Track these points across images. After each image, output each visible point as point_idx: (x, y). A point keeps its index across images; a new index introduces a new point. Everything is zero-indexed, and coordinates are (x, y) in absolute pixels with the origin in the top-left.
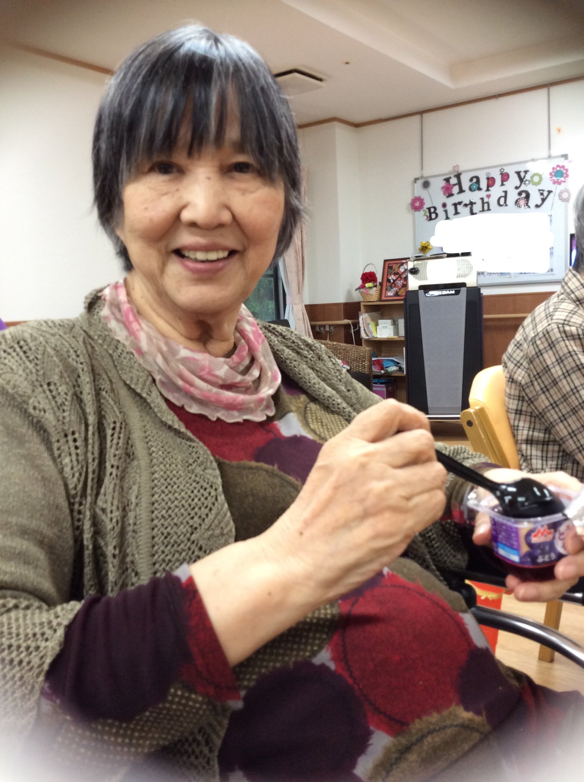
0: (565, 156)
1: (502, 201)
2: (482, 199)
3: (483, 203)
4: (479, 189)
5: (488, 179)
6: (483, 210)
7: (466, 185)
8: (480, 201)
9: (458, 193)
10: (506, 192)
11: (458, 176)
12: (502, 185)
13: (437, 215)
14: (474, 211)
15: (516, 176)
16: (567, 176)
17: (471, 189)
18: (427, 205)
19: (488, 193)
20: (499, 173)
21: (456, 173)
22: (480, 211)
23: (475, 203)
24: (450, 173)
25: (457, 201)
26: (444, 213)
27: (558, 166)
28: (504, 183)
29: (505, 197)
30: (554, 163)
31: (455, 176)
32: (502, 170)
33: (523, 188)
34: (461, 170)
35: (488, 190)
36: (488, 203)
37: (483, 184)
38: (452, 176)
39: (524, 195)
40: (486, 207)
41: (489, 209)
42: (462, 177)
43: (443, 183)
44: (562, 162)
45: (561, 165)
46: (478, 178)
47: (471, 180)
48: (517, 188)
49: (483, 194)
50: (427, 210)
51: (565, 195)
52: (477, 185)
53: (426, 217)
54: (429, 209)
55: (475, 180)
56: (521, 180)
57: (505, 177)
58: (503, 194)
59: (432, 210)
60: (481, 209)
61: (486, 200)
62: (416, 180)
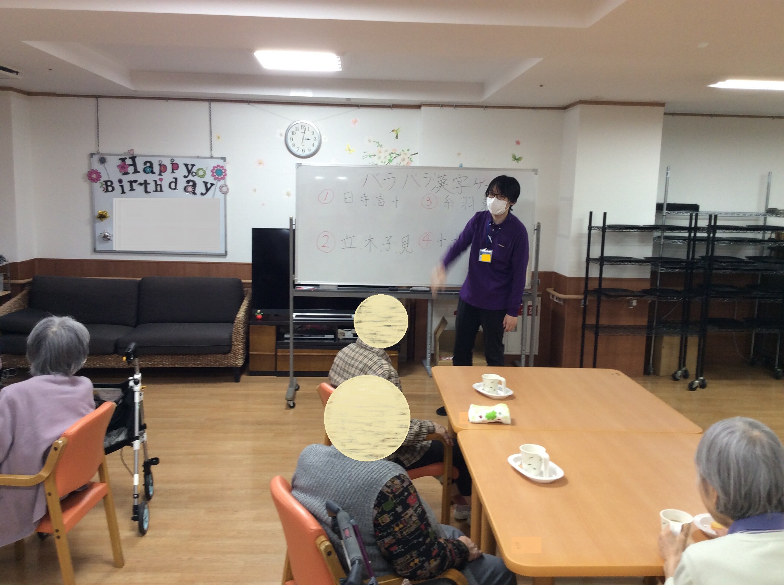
0: (224, 159)
1: (173, 185)
2: (155, 181)
3: (156, 185)
4: (153, 173)
5: (160, 165)
6: (156, 191)
7: (140, 167)
8: (154, 183)
9: (134, 173)
10: (176, 179)
11: (133, 158)
12: (173, 172)
13: (113, 189)
14: (149, 190)
15: (184, 167)
16: (226, 175)
17: (145, 171)
18: (104, 178)
19: (161, 177)
20: (170, 162)
21: (131, 156)
22: (154, 191)
23: (149, 184)
24: (125, 154)
25: (132, 180)
26: (120, 188)
27: (218, 166)
28: (175, 171)
29: (176, 183)
30: (215, 163)
31: (130, 158)
32: (172, 160)
33: (191, 177)
34: (136, 153)
35: (160, 175)
36: (160, 185)
37: (156, 169)
38: (127, 157)
39: (191, 184)
40: (159, 188)
41: (161, 191)
42: (137, 160)
43: (119, 162)
44: (221, 163)
45: (221, 165)
46: (151, 163)
47: (145, 163)
48: (185, 177)
49: (156, 177)
50: (104, 183)
51: (224, 189)
52: (151, 169)
53: (103, 189)
54: (106, 182)
55: (148, 164)
56: (189, 172)
57: (175, 167)
58: (174, 180)
59: (109, 183)
60: (155, 190)
61: (159, 182)
62: (92, 155)
